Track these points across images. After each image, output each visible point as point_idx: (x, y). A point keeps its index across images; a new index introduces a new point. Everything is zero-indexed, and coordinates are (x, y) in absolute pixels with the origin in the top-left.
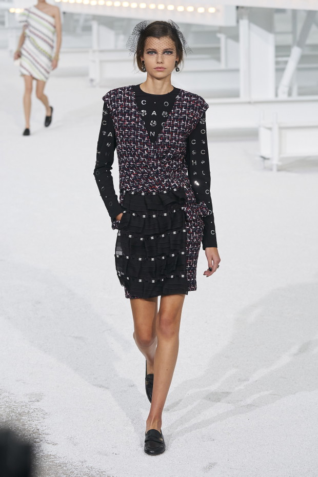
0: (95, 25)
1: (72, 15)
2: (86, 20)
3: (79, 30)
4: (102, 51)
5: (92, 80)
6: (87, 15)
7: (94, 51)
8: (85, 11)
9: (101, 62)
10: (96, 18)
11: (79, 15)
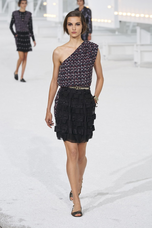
0: (138, 29)
1: (125, 23)
2: (134, 26)
3: (129, 32)
4: (142, 45)
5: (136, 63)
6: (134, 23)
7: (137, 45)
8: (133, 20)
9: (141, 51)
10: (139, 24)
11: (130, 23)
